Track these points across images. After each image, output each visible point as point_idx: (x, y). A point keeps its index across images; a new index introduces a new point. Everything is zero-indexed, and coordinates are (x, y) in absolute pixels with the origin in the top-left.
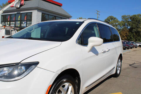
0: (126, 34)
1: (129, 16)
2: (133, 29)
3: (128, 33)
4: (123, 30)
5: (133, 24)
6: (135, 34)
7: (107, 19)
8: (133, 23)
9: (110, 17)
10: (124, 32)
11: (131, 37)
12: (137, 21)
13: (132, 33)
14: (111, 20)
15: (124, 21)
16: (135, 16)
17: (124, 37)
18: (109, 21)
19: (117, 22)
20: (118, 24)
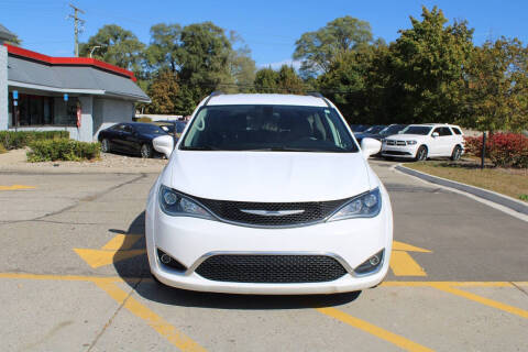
0: (171, 90)
1: (177, 27)
2: (194, 74)
3: (176, 86)
4: (159, 78)
5: (191, 56)
6: (198, 90)
7: (98, 36)
8: (191, 53)
9: (109, 28)
10: (164, 84)
11: (188, 101)
12: (203, 45)
13: (191, 86)
14: (111, 42)
15: (159, 46)
16: (198, 28)
17: (165, 100)
18: (107, 42)
19: (137, 47)
20: (141, 55)
